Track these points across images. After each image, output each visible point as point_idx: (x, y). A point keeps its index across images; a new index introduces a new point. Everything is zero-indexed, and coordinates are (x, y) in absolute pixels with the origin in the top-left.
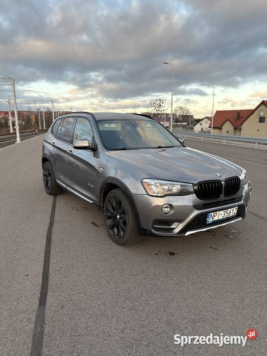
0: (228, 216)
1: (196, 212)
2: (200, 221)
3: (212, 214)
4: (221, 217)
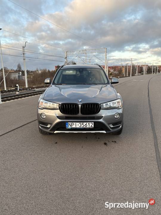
0: (84, 127)
1: (58, 120)
2: (61, 126)
3: (70, 123)
4: (78, 127)
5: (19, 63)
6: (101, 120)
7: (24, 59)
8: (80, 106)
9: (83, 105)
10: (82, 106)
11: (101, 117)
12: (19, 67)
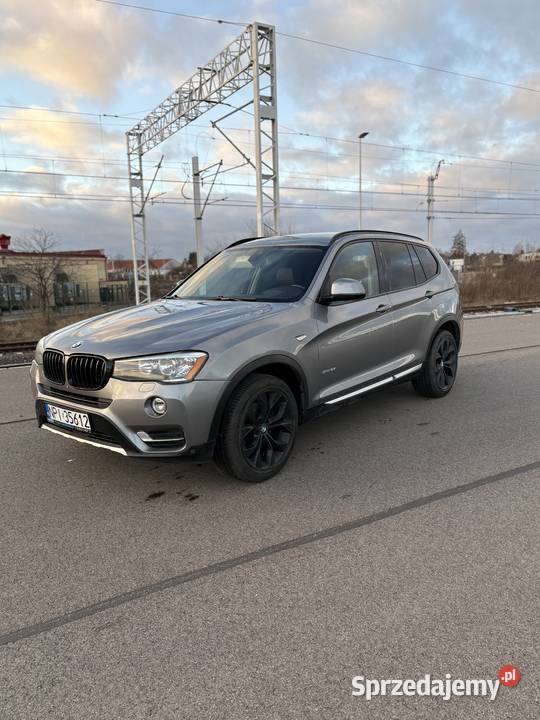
0: (74, 424)
3: (50, 406)
4: (63, 420)
5: (460, 231)
6: (105, 412)
7: (429, 218)
8: (67, 358)
9: (73, 358)
10: (69, 360)
11: (106, 403)
12: (459, 242)
